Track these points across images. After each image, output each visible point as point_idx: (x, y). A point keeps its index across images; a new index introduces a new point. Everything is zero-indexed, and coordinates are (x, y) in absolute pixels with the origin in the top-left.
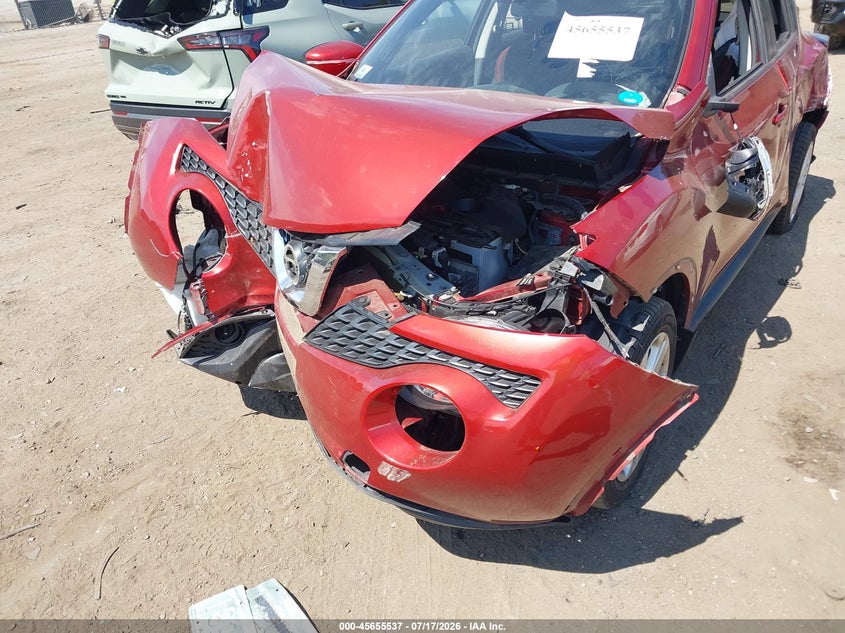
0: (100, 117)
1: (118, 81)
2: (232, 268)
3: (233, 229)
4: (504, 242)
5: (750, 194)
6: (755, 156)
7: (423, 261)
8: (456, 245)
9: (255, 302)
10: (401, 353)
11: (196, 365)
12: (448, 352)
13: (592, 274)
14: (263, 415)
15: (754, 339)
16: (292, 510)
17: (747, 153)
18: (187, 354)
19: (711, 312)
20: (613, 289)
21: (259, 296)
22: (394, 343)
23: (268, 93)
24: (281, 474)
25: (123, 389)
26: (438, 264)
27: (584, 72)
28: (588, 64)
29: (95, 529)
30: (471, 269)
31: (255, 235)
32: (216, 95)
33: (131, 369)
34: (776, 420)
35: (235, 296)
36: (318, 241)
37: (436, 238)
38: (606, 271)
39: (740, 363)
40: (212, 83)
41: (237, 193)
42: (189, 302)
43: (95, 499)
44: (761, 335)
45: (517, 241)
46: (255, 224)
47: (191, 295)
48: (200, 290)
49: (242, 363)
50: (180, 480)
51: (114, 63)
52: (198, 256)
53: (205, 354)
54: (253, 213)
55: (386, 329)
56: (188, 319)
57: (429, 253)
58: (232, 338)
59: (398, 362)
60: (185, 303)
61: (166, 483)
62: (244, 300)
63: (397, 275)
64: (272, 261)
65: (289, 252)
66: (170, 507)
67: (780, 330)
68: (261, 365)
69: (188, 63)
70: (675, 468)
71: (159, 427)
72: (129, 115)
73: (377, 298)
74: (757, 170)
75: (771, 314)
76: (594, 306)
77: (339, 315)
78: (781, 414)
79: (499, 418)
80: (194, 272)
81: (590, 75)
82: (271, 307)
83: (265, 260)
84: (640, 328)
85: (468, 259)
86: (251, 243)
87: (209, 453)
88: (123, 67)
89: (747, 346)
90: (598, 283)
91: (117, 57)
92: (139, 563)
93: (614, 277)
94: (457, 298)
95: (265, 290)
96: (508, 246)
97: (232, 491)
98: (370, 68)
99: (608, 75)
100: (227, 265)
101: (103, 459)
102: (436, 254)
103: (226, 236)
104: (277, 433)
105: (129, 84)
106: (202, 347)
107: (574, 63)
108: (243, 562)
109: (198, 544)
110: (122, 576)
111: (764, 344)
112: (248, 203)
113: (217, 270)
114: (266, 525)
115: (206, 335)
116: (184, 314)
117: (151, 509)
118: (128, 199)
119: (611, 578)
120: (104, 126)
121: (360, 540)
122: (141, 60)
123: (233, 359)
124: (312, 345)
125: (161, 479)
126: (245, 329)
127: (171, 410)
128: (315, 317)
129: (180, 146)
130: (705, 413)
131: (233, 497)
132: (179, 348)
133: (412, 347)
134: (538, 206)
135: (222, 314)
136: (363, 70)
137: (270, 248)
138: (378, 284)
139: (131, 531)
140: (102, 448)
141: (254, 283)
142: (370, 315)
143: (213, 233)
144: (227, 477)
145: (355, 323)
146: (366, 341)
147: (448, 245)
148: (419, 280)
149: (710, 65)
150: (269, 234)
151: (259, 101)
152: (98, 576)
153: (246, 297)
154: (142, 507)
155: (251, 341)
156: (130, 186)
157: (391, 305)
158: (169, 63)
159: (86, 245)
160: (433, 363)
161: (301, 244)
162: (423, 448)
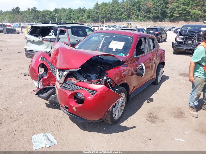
0: (20, 54)
1: (27, 46)
2: (48, 78)
3: (50, 70)
4: (96, 75)
5: (141, 72)
6: (142, 66)
7: (82, 76)
8: (88, 74)
9: (51, 84)
10: (76, 88)
11: (38, 96)
12: (83, 87)
13: (108, 79)
14: (49, 108)
15: (146, 101)
16: (54, 123)
17: (141, 65)
18: (37, 94)
19: (137, 94)
20: (112, 82)
21: (52, 83)
22: (75, 86)
23: (59, 48)
24: (52, 118)
25: (21, 103)
26: (85, 77)
27: (114, 50)
28: (115, 49)
29: (14, 124)
30: (90, 78)
31: (54, 71)
32: (48, 50)
33: (23, 99)
34: (147, 114)
35: (48, 83)
36: (64, 71)
37: (85, 73)
38: (111, 79)
39: (143, 105)
40: (47, 48)
41: (51, 64)
42: (39, 84)
43: (15, 120)
44: (148, 101)
45: (99, 74)
46: (54, 70)
47: (40, 82)
48: (42, 81)
49: (47, 96)
50: (32, 117)
51: (27, 42)
52: (42, 76)
53: (40, 94)
54: (54, 68)
55: (74, 84)
56: (38, 87)
57: (83, 75)
58: (46, 91)
59: (75, 89)
60: (38, 84)
61: (29, 118)
62: (49, 84)
63: (77, 78)
64: (56, 76)
65: (59, 73)
66: (30, 122)
67: (152, 100)
68: (51, 97)
69: (43, 43)
70: (126, 120)
71: (28, 109)
72: (29, 53)
73: (73, 80)
74: (142, 68)
75: (150, 97)
76: (109, 84)
77: (67, 82)
78: (147, 113)
79: (89, 97)
80: (41, 78)
81: (115, 51)
82: (54, 85)
83: (55, 76)
84: (117, 90)
85: (90, 76)
86: (53, 73)
87: (38, 114)
88: (29, 43)
89: (145, 102)
90: (109, 80)
91: (28, 41)
92: (22, 130)
93: (112, 80)
94: (87, 81)
95: (54, 82)
96: (97, 75)
97: (42, 119)
98: (78, 47)
99: (118, 51)
100: (48, 77)
101: (16, 113)
102: (85, 75)
103: (48, 72)
104: (52, 111)
105: (29, 47)
106: (40, 93)
107: (112, 49)
108: (43, 130)
109: (35, 127)
110: (19, 131)
111: (148, 102)
112: (53, 66)
113: (46, 77)
114: (48, 125)
115: (41, 90)
116: (37, 86)
117: (26, 121)
118: (30, 65)
119: (111, 135)
120: (21, 55)
121: (66, 128)
122: (33, 42)
123: (46, 95)
124: (61, 88)
125: (28, 117)
126: (49, 89)
127: (31, 106)
128: (62, 84)
129: (42, 56)
130: (134, 112)
131: (42, 120)
132: (35, 93)
133: (78, 87)
134: (103, 70)
135: (45, 86)
136: (77, 47)
137: (56, 74)
138: (74, 78)
139: (21, 125)
140: (16, 112)
141: (52, 81)
142: (72, 82)
143: (45, 72)
144: (41, 117)
145: (69, 84)
146: (71, 86)
147: (87, 74)
148: (81, 78)
149: (135, 51)
150: (56, 71)
151: (58, 49)
152: (14, 131)
153: (50, 83)
154: (24, 121)
155: (50, 91)
156: (31, 63)
157: (75, 81)
158: (39, 43)
159: (16, 77)
160: (81, 89)
161: (62, 72)
162: (78, 104)
